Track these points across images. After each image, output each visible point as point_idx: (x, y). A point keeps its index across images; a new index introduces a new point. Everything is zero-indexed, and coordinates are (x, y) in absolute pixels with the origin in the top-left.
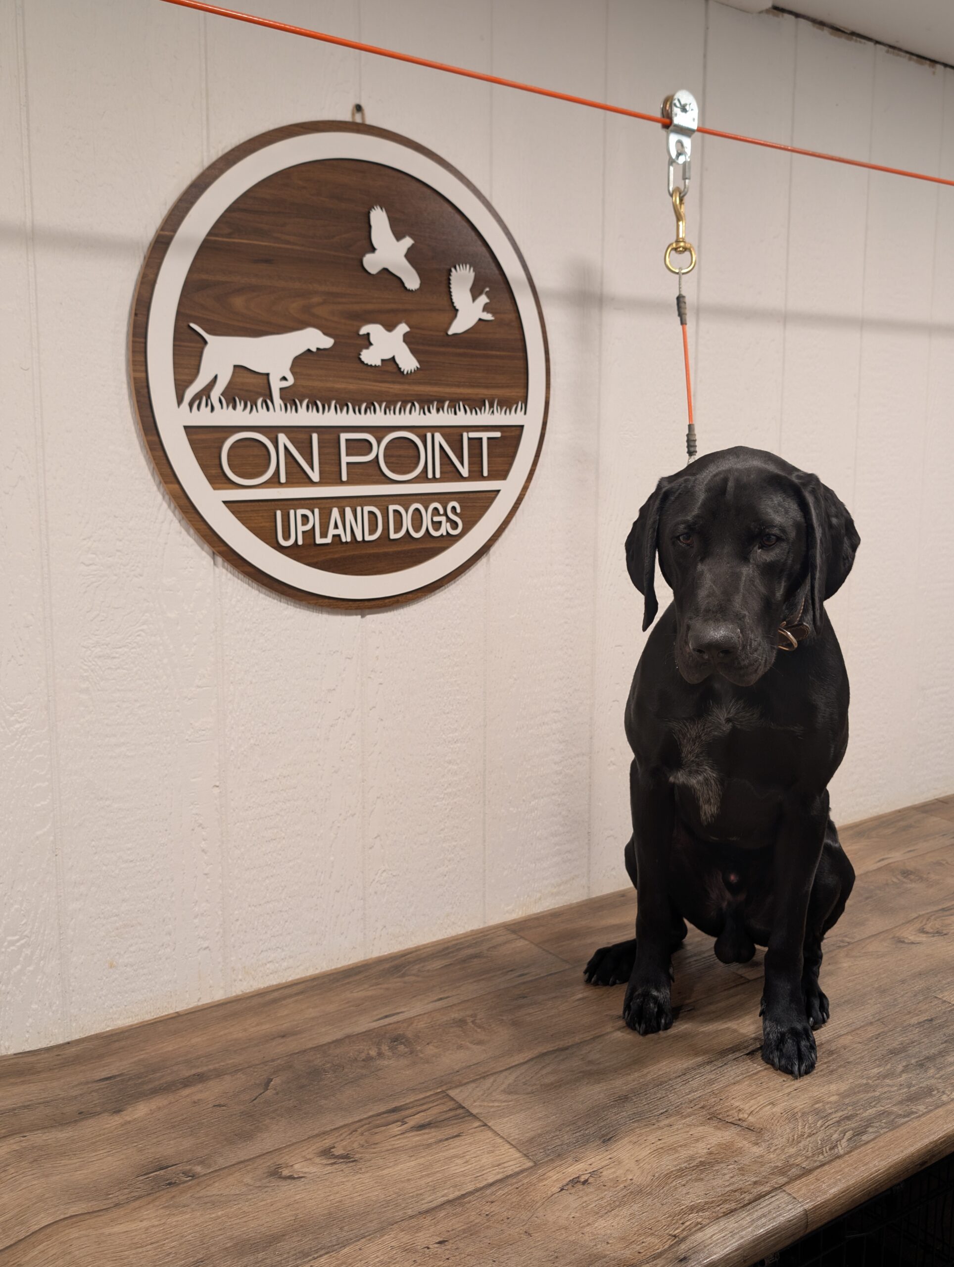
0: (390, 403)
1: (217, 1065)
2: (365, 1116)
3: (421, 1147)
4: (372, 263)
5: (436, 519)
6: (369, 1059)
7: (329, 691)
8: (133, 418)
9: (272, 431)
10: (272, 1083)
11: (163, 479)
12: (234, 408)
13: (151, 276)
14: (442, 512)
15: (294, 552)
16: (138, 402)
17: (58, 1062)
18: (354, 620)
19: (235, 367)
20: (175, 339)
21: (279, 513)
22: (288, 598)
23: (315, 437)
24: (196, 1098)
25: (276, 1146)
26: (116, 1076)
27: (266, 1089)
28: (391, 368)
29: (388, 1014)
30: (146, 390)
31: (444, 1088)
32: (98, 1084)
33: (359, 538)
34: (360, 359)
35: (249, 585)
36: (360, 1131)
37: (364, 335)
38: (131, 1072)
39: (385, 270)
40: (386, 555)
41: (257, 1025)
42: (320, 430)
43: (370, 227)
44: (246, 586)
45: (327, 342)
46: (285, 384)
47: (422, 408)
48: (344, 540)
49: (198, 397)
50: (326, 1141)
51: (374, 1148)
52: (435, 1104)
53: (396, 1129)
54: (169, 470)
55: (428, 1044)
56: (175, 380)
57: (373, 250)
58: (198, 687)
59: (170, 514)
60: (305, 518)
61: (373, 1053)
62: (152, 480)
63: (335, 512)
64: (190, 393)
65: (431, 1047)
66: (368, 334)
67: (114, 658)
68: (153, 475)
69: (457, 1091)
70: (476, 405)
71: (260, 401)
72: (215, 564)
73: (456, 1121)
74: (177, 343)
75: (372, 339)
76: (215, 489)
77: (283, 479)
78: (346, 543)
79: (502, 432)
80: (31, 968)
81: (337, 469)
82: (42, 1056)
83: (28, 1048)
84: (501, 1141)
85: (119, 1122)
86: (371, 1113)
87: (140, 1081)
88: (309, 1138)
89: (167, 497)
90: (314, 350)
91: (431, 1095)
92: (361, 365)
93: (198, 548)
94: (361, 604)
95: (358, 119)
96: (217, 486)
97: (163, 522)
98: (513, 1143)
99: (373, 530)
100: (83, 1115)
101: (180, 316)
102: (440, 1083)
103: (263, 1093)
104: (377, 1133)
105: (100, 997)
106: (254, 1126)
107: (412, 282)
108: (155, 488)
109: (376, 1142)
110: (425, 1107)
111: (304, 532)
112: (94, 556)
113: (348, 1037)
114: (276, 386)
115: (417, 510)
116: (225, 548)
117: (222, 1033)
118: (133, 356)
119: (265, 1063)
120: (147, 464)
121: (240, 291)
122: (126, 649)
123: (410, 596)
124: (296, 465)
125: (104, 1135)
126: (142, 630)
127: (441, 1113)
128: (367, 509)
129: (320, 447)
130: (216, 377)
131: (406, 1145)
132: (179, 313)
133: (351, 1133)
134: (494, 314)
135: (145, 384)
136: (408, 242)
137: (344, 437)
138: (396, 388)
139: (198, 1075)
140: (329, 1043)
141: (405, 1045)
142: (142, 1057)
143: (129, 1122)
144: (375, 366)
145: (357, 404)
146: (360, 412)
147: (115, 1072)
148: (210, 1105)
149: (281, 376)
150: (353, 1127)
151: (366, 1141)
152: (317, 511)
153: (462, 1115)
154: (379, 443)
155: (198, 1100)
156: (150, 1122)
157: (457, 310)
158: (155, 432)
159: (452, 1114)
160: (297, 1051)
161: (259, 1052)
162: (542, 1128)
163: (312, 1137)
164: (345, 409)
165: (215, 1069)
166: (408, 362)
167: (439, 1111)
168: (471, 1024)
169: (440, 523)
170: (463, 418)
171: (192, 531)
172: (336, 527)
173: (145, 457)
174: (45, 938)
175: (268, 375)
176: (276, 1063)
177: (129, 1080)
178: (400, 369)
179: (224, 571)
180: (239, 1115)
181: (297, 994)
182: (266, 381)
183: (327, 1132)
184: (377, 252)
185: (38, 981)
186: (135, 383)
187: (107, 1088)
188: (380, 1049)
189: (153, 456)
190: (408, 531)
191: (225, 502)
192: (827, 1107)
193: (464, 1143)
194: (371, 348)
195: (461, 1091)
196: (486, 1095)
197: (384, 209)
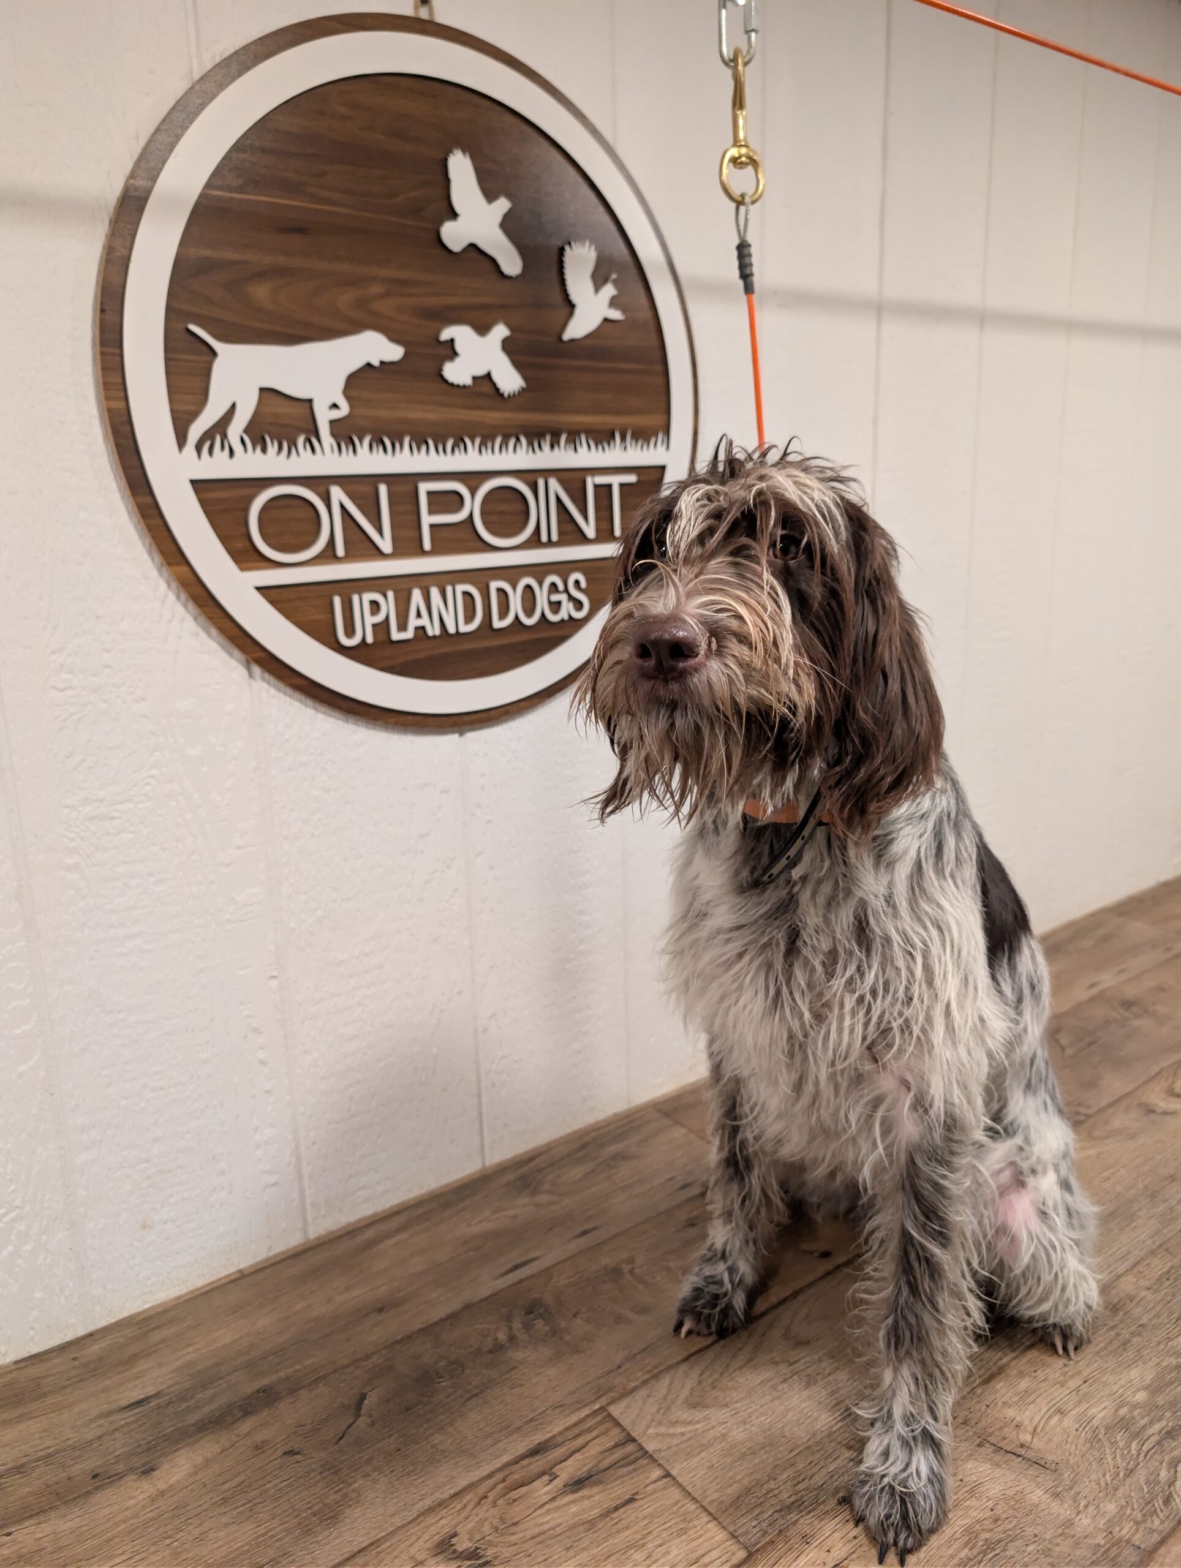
0: (487, 438)
1: (290, 1371)
2: (498, 1465)
3: (581, 1528)
4: (454, 234)
5: (555, 598)
6: (498, 1348)
7: (421, 836)
8: (113, 471)
9: (320, 483)
10: (366, 1402)
11: (165, 559)
12: (264, 450)
13: (122, 252)
14: (561, 587)
15: (360, 654)
16: (117, 445)
17: (73, 1373)
18: (450, 741)
19: (262, 390)
20: (167, 349)
21: (337, 601)
22: (358, 718)
23: (383, 489)
24: (259, 1437)
25: (372, 1534)
26: (151, 1397)
27: (358, 1415)
28: (486, 388)
29: (518, 1261)
30: (129, 428)
31: (603, 1401)
32: (127, 1415)
33: (452, 630)
34: (442, 377)
35: (301, 702)
36: (491, 1495)
37: (446, 342)
38: (171, 1389)
39: (473, 247)
40: (489, 650)
41: (347, 1289)
42: (390, 479)
43: (448, 181)
44: (297, 704)
45: (394, 352)
46: (336, 414)
47: (530, 444)
48: (430, 633)
49: (208, 436)
50: (444, 1521)
51: (514, 1534)
52: (595, 1433)
53: (542, 1490)
54: (174, 546)
55: (575, 1316)
56: (173, 411)
57: (454, 215)
58: (239, 847)
59: (180, 609)
60: (375, 606)
61: (502, 1336)
62: (150, 562)
63: (417, 596)
64: (196, 430)
65: (579, 1321)
66: (452, 340)
67: (113, 818)
68: (150, 553)
69: (623, 1404)
70: (603, 437)
71: (301, 440)
72: (251, 675)
73: (625, 1470)
74: (171, 356)
75: (458, 347)
76: (242, 569)
77: (340, 551)
78: (434, 637)
79: (639, 475)
80: (28, 1247)
81: (415, 534)
82: (53, 1361)
83: (35, 1350)
84: (694, 1507)
85: (149, 1494)
86: (505, 1459)
87: (184, 1406)
88: (418, 1516)
89: (174, 585)
90: (376, 363)
91: (587, 1416)
92: (444, 385)
93: (223, 655)
94: (458, 719)
95: (424, 14)
96: (244, 565)
97: (170, 621)
98: (712, 1510)
99: (469, 617)
100: (101, 1479)
101: (172, 312)
102: (597, 1392)
103: (354, 1423)
104: (515, 1500)
105: (132, 1268)
106: (340, 1494)
107: (511, 264)
108: (154, 573)
109: (516, 1520)
110: (580, 1441)
111: (374, 626)
112: (70, 676)
113: (468, 1307)
114: (324, 417)
115: (528, 587)
116: (263, 654)
117: (298, 1307)
118: (104, 376)
119: (355, 1362)
120: (141, 538)
121: (261, 275)
122: (130, 805)
123: (523, 704)
124: (359, 532)
125: (124, 1522)
126: (152, 777)
127: (601, 1453)
128: (461, 588)
129: (391, 504)
130: (234, 406)
131: (560, 1525)
132: (169, 310)
133: (479, 1503)
134: (624, 311)
135: (126, 419)
136: (503, 205)
137: (424, 488)
138: (494, 417)
139: (264, 1391)
140: (442, 1321)
141: (544, 1320)
142: (188, 1358)
143: (162, 1493)
144: (464, 386)
145: (440, 440)
146: (444, 451)
147: (150, 1391)
148: (279, 1453)
149: (330, 403)
150: (482, 1489)
151: (501, 1519)
152: (390, 594)
153: (632, 1457)
154: (473, 494)
155: (263, 1442)
156: (192, 1491)
157: (572, 306)
158: (147, 490)
159: (618, 1454)
160: (399, 1338)
161: (348, 1340)
162: (750, 1475)
163: (423, 1513)
164: (424, 448)
165: (288, 1378)
166: (509, 380)
167: (599, 1449)
168: (628, 1276)
169: (559, 603)
170: (585, 456)
171: (214, 631)
172: (419, 615)
173: (136, 527)
174: (46, 1205)
175: (310, 401)
176: (369, 1364)
177: (168, 1405)
178: (497, 390)
179: (265, 685)
180: (319, 1470)
181: (398, 1231)
182: (308, 411)
183: (445, 1501)
184: (460, 219)
185: (39, 1262)
186: (111, 417)
187: (136, 1421)
188: (510, 1328)
189: (147, 526)
190: (517, 617)
191: (258, 589)
192: (1136, 1413)
193: (641, 1515)
194: (458, 360)
195: (627, 1407)
196: (662, 1411)
197: (468, 154)
